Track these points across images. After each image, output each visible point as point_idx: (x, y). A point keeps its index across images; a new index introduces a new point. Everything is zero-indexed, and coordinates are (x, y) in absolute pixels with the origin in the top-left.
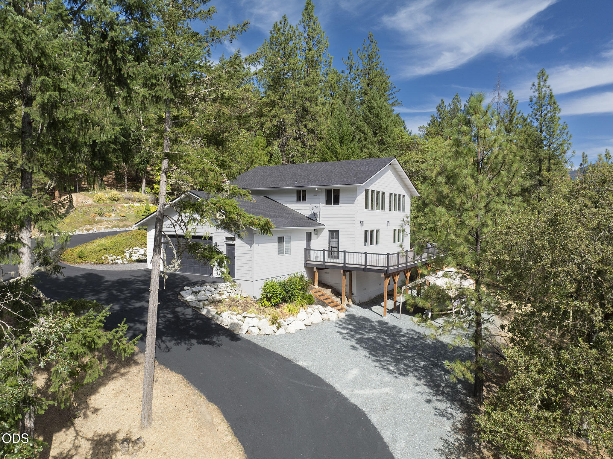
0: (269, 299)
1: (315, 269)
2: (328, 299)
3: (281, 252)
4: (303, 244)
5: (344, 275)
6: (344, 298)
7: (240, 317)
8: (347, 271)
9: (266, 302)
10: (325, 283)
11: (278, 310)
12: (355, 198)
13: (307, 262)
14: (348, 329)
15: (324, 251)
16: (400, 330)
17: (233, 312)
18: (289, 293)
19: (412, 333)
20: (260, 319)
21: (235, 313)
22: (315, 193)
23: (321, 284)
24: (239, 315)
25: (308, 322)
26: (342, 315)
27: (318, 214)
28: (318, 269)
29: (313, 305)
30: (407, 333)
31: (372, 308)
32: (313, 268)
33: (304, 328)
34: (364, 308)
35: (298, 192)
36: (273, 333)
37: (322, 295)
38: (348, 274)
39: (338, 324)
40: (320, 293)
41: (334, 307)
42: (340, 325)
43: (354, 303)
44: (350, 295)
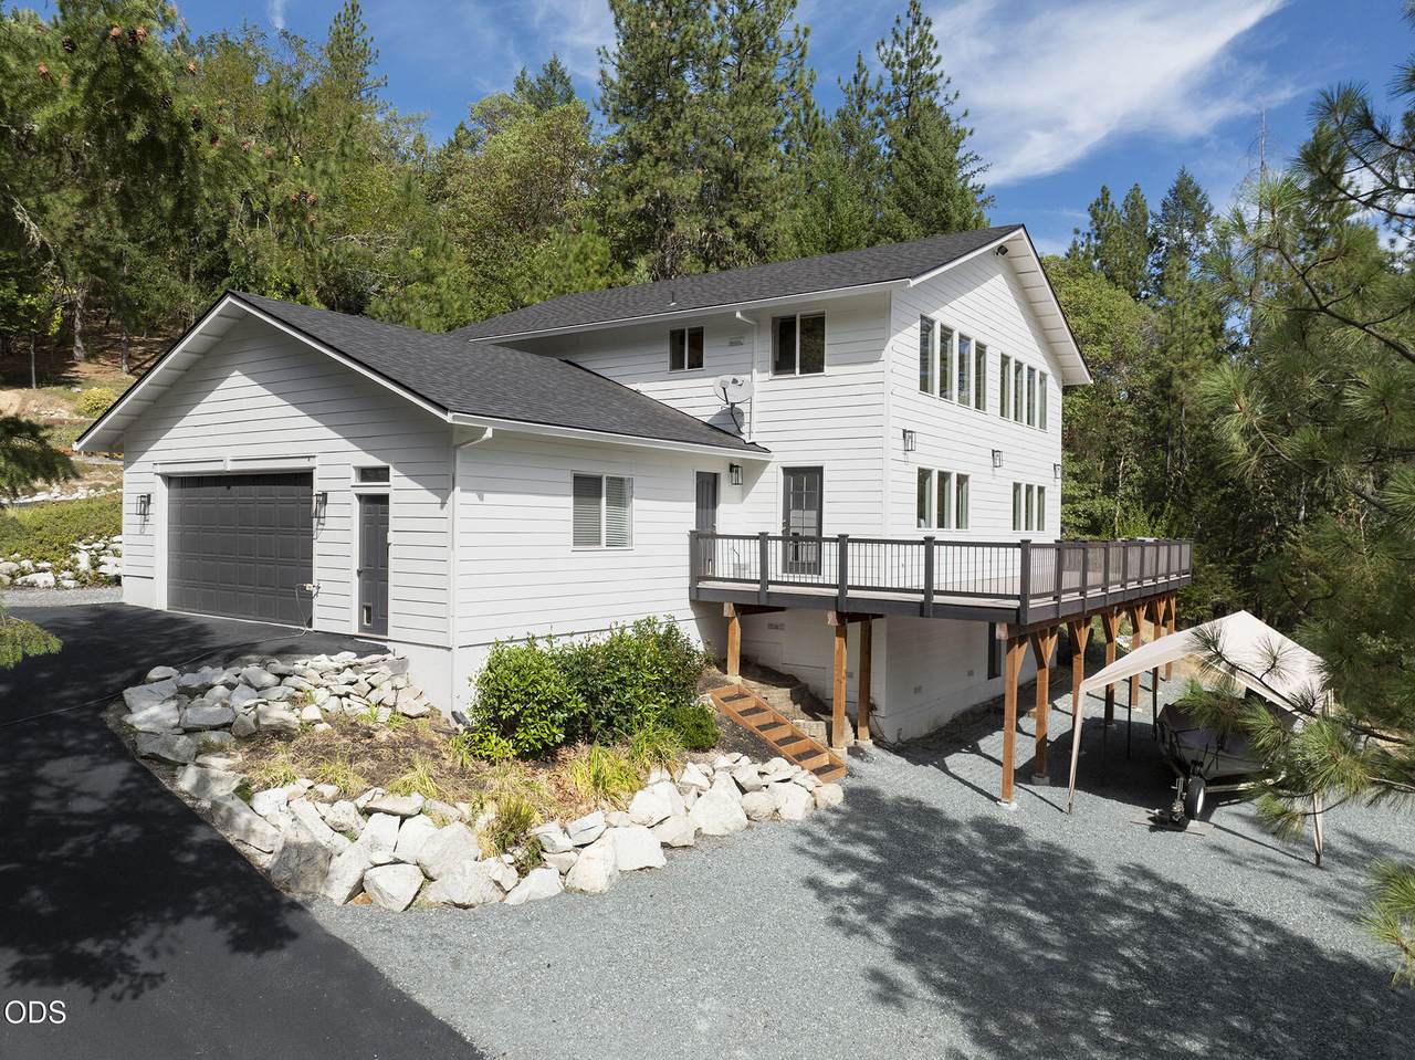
0: (508, 728)
1: (728, 610)
2: (775, 724)
3: (585, 535)
4: (685, 514)
5: (841, 632)
6: (841, 724)
7: (345, 812)
8: (854, 617)
9: (494, 738)
10: (771, 664)
11: (543, 776)
12: (885, 340)
13: (701, 585)
14: (852, 863)
15: (763, 538)
16: (1086, 876)
17: (321, 788)
18: (606, 704)
19: (1145, 886)
20: (444, 822)
21: (329, 791)
22: (736, 334)
23: (749, 666)
24: (343, 805)
25: (676, 832)
26: (832, 793)
27: (744, 408)
28: (744, 610)
29: (712, 754)
30: (1125, 890)
31: (950, 760)
32: (721, 605)
33: (658, 859)
34: (915, 761)
35: (677, 338)
36: (497, 896)
37: (757, 710)
38: (855, 629)
39: (809, 837)
40: (749, 704)
41: (799, 758)
42: (819, 842)
43: (879, 742)
44: (864, 710)
